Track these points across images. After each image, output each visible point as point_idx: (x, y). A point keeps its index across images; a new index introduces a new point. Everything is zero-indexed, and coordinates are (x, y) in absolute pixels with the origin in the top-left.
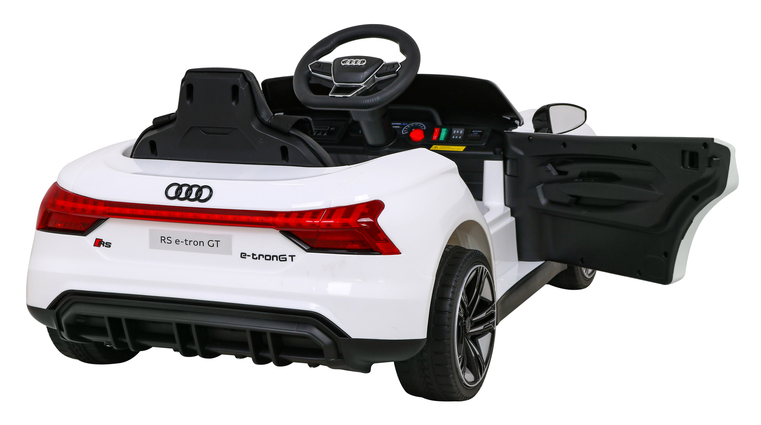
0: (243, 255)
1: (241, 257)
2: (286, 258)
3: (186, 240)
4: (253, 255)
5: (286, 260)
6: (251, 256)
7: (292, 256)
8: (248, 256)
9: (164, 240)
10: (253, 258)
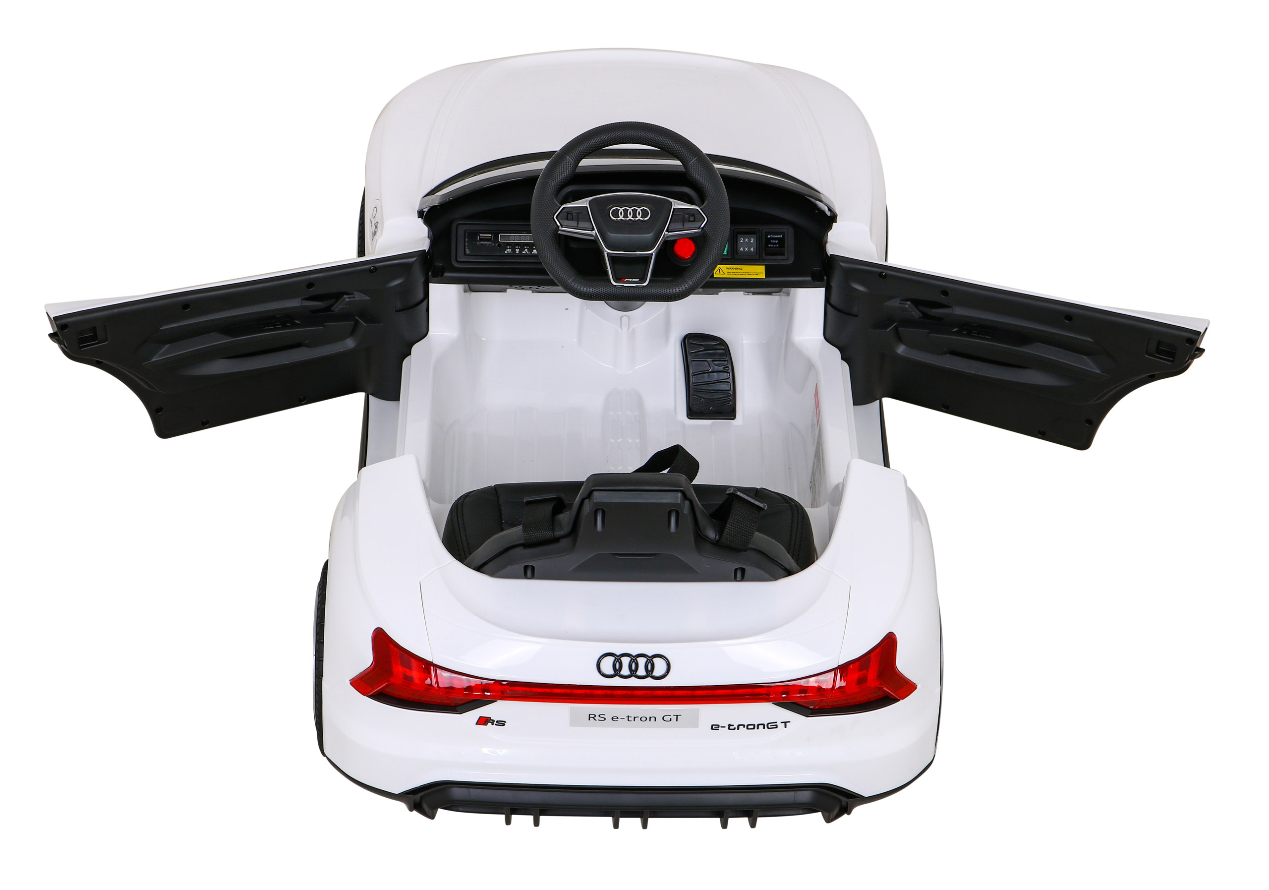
0: (714, 727)
1: (712, 729)
2: (777, 725)
3: (628, 717)
4: (730, 725)
5: (777, 727)
6: (727, 727)
7: (785, 723)
8: (721, 727)
9: (593, 718)
10: (729, 729)
